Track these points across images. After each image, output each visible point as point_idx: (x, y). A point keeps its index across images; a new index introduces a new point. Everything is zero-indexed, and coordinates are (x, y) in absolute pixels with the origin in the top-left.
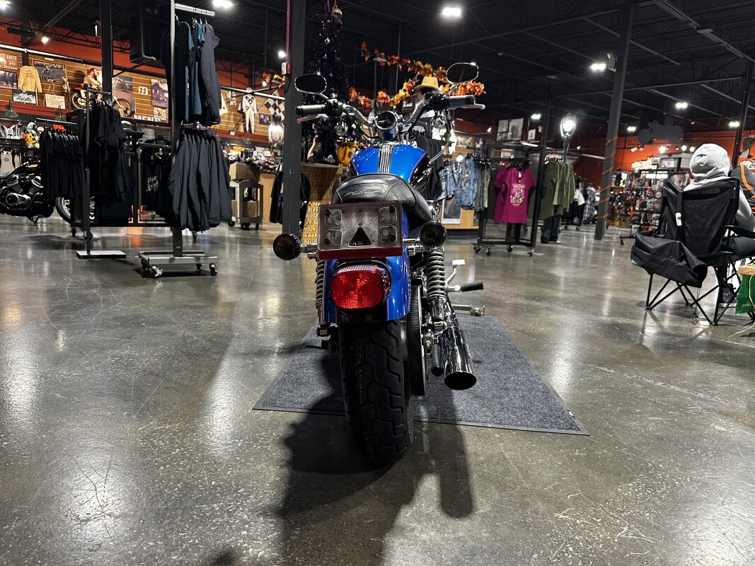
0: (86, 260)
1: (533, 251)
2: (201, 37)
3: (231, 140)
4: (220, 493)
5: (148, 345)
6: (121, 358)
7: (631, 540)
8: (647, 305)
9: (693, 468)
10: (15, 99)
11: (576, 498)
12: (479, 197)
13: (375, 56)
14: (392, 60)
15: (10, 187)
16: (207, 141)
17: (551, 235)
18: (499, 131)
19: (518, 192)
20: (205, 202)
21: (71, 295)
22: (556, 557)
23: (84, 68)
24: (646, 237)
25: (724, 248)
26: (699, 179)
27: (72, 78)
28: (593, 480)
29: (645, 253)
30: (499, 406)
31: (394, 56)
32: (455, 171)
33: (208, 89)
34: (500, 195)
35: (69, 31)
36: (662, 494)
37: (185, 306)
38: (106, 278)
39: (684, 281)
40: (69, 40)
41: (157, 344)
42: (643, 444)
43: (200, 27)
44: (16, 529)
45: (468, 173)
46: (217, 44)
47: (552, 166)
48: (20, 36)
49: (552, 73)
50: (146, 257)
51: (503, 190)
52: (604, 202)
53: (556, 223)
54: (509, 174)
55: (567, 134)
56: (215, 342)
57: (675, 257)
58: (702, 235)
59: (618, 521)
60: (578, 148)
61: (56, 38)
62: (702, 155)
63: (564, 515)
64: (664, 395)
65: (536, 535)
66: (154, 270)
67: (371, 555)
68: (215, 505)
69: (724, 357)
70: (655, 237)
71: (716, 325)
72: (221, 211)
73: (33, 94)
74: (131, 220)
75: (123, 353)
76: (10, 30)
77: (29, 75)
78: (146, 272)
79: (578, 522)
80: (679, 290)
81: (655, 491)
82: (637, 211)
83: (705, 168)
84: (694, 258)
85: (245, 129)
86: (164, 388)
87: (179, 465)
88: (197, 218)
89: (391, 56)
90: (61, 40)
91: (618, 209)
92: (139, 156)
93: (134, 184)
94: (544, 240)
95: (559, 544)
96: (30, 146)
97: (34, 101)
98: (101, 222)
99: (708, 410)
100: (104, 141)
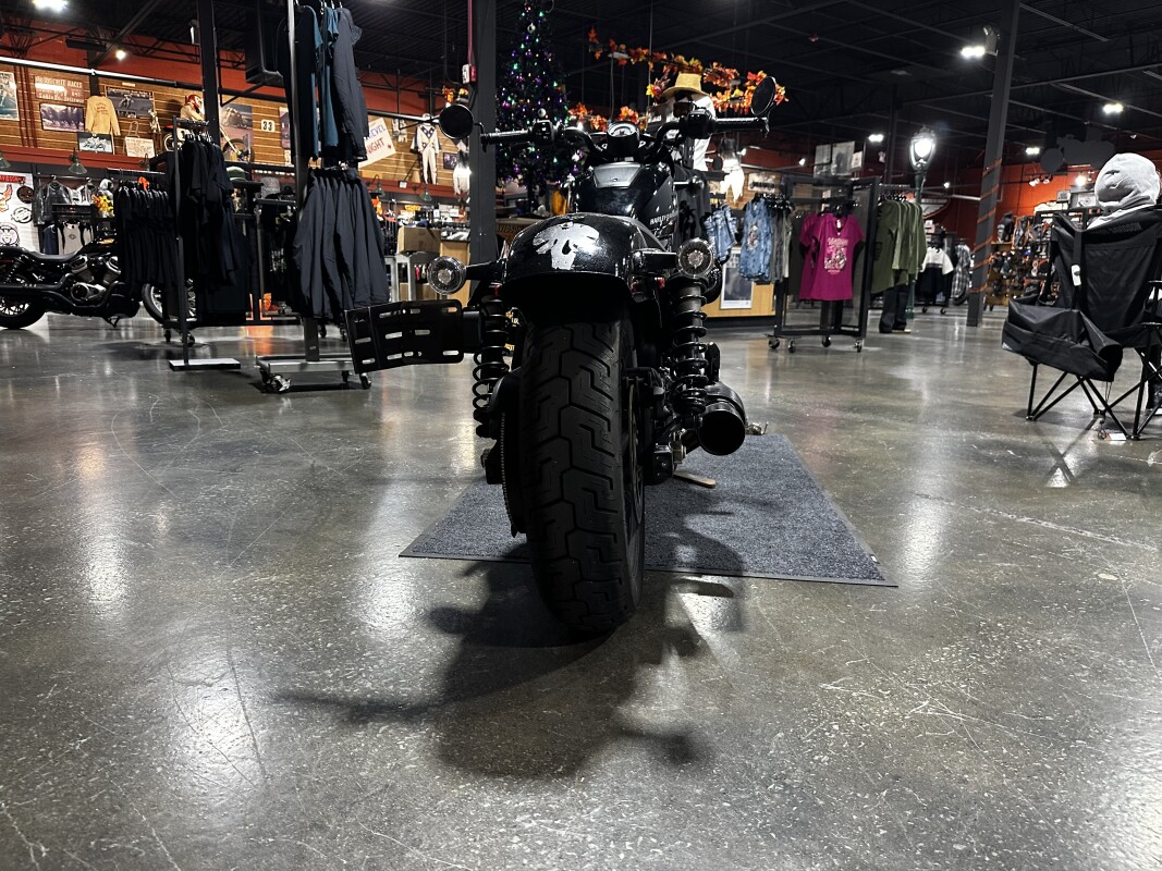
0: (183, 372)
1: (862, 343)
2: (333, 28)
3: (400, 195)
4: (337, 657)
5: (258, 478)
6: (220, 495)
7: (930, 717)
8: (1029, 415)
9: (1049, 627)
10: (82, 146)
11: (857, 665)
12: (775, 261)
13: (611, 50)
14: (637, 55)
15: (76, 274)
16: (348, 186)
17: (896, 321)
18: (816, 163)
19: (837, 251)
20: (348, 278)
21: (156, 418)
22: (811, 737)
23: (179, 94)
24: (1025, 307)
25: (1148, 318)
26: (1110, 210)
27: (163, 111)
28: (889, 642)
29: (1024, 331)
30: (764, 550)
31: (640, 49)
32: (730, 219)
33: (347, 106)
34: (809, 256)
35: (155, 40)
36: (992, 660)
37: (319, 429)
38: (209, 394)
39: (1085, 373)
40: (158, 54)
41: (273, 477)
42: (980, 598)
43: (331, 13)
44: (52, 698)
45: (756, 224)
46: (357, 37)
47: (889, 209)
48: (85, 51)
49: (900, 66)
50: (266, 363)
51: (813, 249)
52: (982, 266)
53: (902, 300)
54: (822, 223)
55: (921, 161)
56: (357, 474)
57: (1072, 335)
58: (1114, 298)
59: (916, 694)
60: (947, 185)
61: (136, 52)
62: (1113, 172)
63: (835, 685)
64: (1027, 534)
65: (787, 710)
66: (277, 381)
67: (540, 730)
68: (329, 671)
69: (1138, 483)
70: (1041, 305)
71: (1137, 439)
72: (371, 290)
73: (108, 137)
74: (250, 316)
75: (222, 490)
76: (70, 44)
77: (101, 110)
78: (266, 385)
79: (854, 694)
80: (1080, 387)
81: (982, 657)
82: (1033, 278)
83: (1118, 192)
84: (1100, 335)
85: (422, 178)
86: (277, 531)
87: (284, 624)
88: (338, 302)
89: (635, 49)
90: (144, 55)
91: (1008, 278)
92: (258, 219)
93: (252, 262)
94: (884, 329)
95: (819, 721)
96: (105, 214)
97: (109, 148)
98: (208, 319)
99: (1095, 552)
100: (202, 195)
